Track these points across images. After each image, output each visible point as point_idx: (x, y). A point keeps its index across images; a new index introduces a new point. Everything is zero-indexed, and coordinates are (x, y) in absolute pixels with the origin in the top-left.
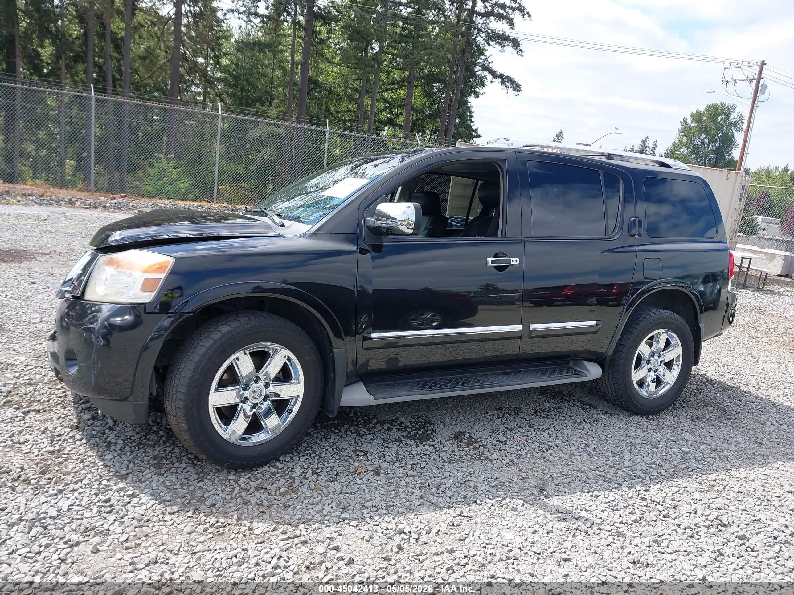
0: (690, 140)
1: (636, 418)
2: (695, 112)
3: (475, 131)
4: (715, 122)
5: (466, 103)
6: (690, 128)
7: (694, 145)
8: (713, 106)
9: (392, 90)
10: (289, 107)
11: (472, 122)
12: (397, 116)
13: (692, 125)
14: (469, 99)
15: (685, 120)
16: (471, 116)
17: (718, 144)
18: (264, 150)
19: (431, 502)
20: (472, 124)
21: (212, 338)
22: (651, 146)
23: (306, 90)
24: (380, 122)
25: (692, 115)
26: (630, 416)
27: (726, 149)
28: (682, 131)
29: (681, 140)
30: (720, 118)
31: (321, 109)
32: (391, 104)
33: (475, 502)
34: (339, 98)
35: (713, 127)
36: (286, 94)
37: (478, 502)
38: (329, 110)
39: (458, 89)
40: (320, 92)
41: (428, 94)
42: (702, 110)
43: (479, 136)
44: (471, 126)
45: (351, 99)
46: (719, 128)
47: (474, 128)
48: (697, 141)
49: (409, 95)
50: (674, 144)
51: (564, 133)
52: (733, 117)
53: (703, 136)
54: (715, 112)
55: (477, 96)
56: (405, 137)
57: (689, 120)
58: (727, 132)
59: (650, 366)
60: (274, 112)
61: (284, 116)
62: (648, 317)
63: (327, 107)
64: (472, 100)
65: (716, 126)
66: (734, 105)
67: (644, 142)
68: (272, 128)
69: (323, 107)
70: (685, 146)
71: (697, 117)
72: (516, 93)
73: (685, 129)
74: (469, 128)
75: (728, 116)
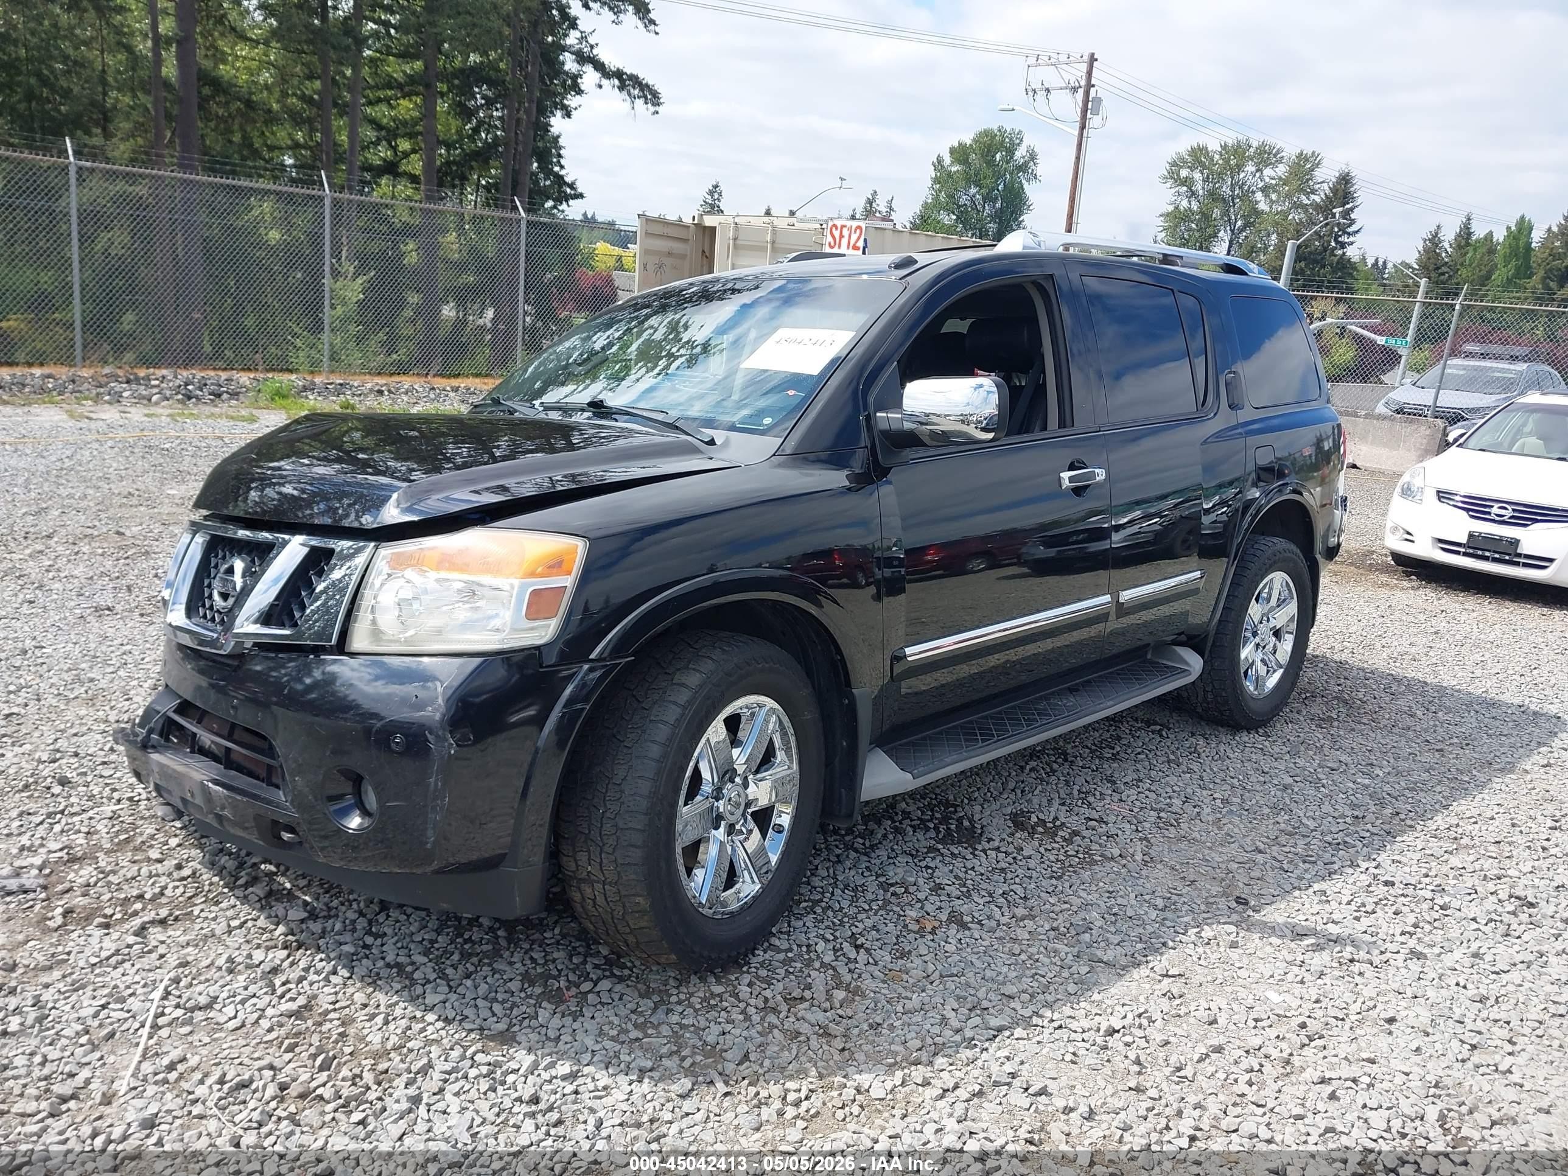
0: (951, 196)
1: (1244, 737)
2: (956, 145)
3: (572, 186)
4: (991, 163)
5: (546, 127)
6: (950, 175)
7: (959, 207)
8: (987, 133)
9: (387, 100)
10: (159, 136)
11: (562, 167)
12: (406, 155)
13: (954, 169)
14: (553, 121)
15: (940, 160)
16: (560, 156)
17: (998, 205)
18: (105, 236)
19: (1101, 961)
20: (562, 173)
21: (675, 703)
22: (884, 210)
23: (195, 101)
24: (367, 167)
25: (952, 151)
26: (1234, 735)
27: (1012, 213)
28: (936, 180)
29: (936, 198)
30: (998, 156)
31: (230, 141)
32: (389, 134)
33: (1164, 944)
34: (271, 118)
35: (989, 172)
36: (147, 110)
37: (1171, 944)
38: (251, 145)
39: (530, 101)
40: (227, 103)
41: (465, 113)
42: (969, 142)
43: (581, 196)
44: (562, 177)
45: (297, 120)
46: (998, 175)
47: (568, 179)
48: (964, 200)
49: (429, 113)
50: (926, 205)
51: (722, 187)
52: (1020, 153)
53: (973, 190)
54: (990, 145)
55: (568, 115)
56: (429, 199)
57: (947, 160)
58: (1012, 182)
59: (1257, 640)
60: (121, 149)
61: (146, 157)
62: (1258, 553)
63: (244, 137)
64: (557, 123)
65: (994, 172)
66: (1020, 132)
67: (870, 202)
68: (120, 186)
69: (237, 138)
70: (945, 210)
71: (960, 153)
72: (652, 109)
73: (942, 178)
74: (560, 180)
75: (1011, 152)
